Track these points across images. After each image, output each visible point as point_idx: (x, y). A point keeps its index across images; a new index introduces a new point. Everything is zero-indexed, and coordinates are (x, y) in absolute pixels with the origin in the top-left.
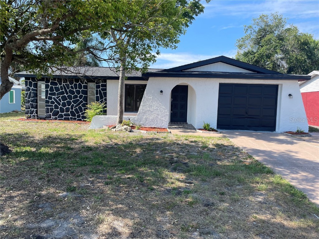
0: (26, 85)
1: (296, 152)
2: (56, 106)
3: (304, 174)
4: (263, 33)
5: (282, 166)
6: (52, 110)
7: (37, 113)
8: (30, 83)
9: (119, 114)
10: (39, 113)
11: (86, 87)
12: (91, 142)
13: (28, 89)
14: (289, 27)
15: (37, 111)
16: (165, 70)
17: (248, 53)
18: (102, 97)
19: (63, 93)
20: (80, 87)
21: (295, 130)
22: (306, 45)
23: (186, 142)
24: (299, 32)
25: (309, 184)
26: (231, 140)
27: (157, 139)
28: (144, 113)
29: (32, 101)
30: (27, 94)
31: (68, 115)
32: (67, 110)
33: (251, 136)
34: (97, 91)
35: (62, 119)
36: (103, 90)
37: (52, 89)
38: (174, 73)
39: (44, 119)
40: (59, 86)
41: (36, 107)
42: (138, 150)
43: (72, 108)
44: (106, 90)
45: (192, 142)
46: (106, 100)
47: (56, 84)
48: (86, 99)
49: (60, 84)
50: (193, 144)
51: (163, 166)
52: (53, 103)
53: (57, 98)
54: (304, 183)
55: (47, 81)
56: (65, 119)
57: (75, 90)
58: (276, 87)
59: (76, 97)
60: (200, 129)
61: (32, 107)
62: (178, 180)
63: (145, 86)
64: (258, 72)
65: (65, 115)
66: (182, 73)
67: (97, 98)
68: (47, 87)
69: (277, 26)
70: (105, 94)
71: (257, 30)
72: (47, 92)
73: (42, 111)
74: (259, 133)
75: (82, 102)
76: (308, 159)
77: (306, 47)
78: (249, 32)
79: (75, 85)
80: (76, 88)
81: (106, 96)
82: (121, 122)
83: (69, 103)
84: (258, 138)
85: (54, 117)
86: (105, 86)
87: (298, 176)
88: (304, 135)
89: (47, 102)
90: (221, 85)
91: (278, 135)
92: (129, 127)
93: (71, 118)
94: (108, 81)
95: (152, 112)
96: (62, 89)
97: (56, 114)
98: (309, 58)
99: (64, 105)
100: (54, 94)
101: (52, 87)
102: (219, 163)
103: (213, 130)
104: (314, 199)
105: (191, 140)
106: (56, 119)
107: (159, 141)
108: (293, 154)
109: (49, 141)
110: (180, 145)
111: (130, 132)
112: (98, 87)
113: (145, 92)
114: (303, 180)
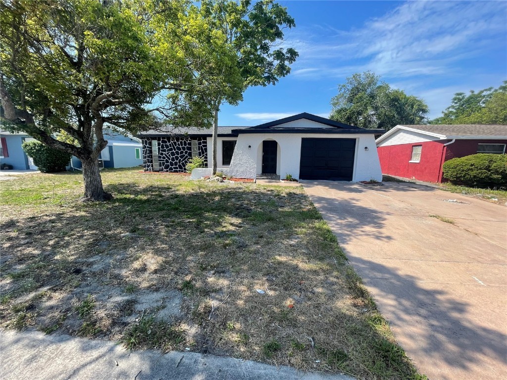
0: (143, 143)
1: (357, 200)
2: (166, 160)
3: (350, 220)
4: (356, 91)
5: (335, 212)
6: (164, 164)
7: (152, 167)
8: (146, 142)
9: (213, 167)
10: (154, 167)
11: (190, 144)
12: (181, 191)
13: (144, 147)
14: (380, 85)
15: (152, 165)
16: (252, 127)
17: (341, 111)
18: (203, 152)
19: (171, 150)
20: (185, 145)
21: (368, 180)
22: (397, 101)
23: (263, 191)
24: (391, 89)
25: (349, 229)
26: (305, 189)
27: (240, 188)
28: (235, 166)
29: (148, 157)
30: (144, 151)
31: (177, 168)
32: (176, 164)
33: (326, 185)
34: (199, 147)
35: (172, 172)
36: (204, 146)
37: (163, 147)
38: (260, 129)
39: (158, 171)
40: (168, 144)
41: (152, 162)
42: (217, 198)
43: (179, 163)
44: (206, 146)
45: (269, 191)
46: (206, 154)
47: (166, 142)
48: (190, 154)
49: (169, 142)
50: (269, 192)
51: (228, 213)
52: (164, 158)
53: (168, 153)
54: (345, 228)
55: (159, 140)
56: (175, 172)
57: (181, 147)
58: (354, 140)
59: (182, 152)
60: (283, 180)
61: (149, 162)
62: (232, 224)
63: (235, 142)
64: (339, 127)
65: (175, 168)
66: (269, 129)
67: (200, 153)
68: (159, 144)
69: (369, 85)
70: (206, 150)
71: (350, 88)
72: (159, 148)
73: (156, 165)
74: (336, 183)
75: (187, 157)
76: (364, 206)
77: (396, 103)
78: (343, 90)
79: (181, 142)
80: (182, 145)
81: (206, 151)
82: (214, 173)
83: (177, 158)
84: (333, 187)
85: (166, 170)
86: (206, 143)
87: (343, 222)
88: (376, 184)
89: (160, 157)
90: (303, 140)
91: (353, 184)
92: (220, 178)
93: (179, 171)
94: (207, 138)
95: (241, 165)
96: (171, 146)
97: (167, 167)
98: (399, 113)
99: (173, 159)
100: (165, 151)
101: (162, 145)
102: (280, 209)
103: (295, 180)
104: (343, 243)
105: (269, 189)
106: (167, 171)
107: (240, 190)
108: (354, 202)
109: (150, 189)
110: (256, 193)
111: (222, 182)
112: (200, 144)
113: (236, 147)
114: (346, 225)
